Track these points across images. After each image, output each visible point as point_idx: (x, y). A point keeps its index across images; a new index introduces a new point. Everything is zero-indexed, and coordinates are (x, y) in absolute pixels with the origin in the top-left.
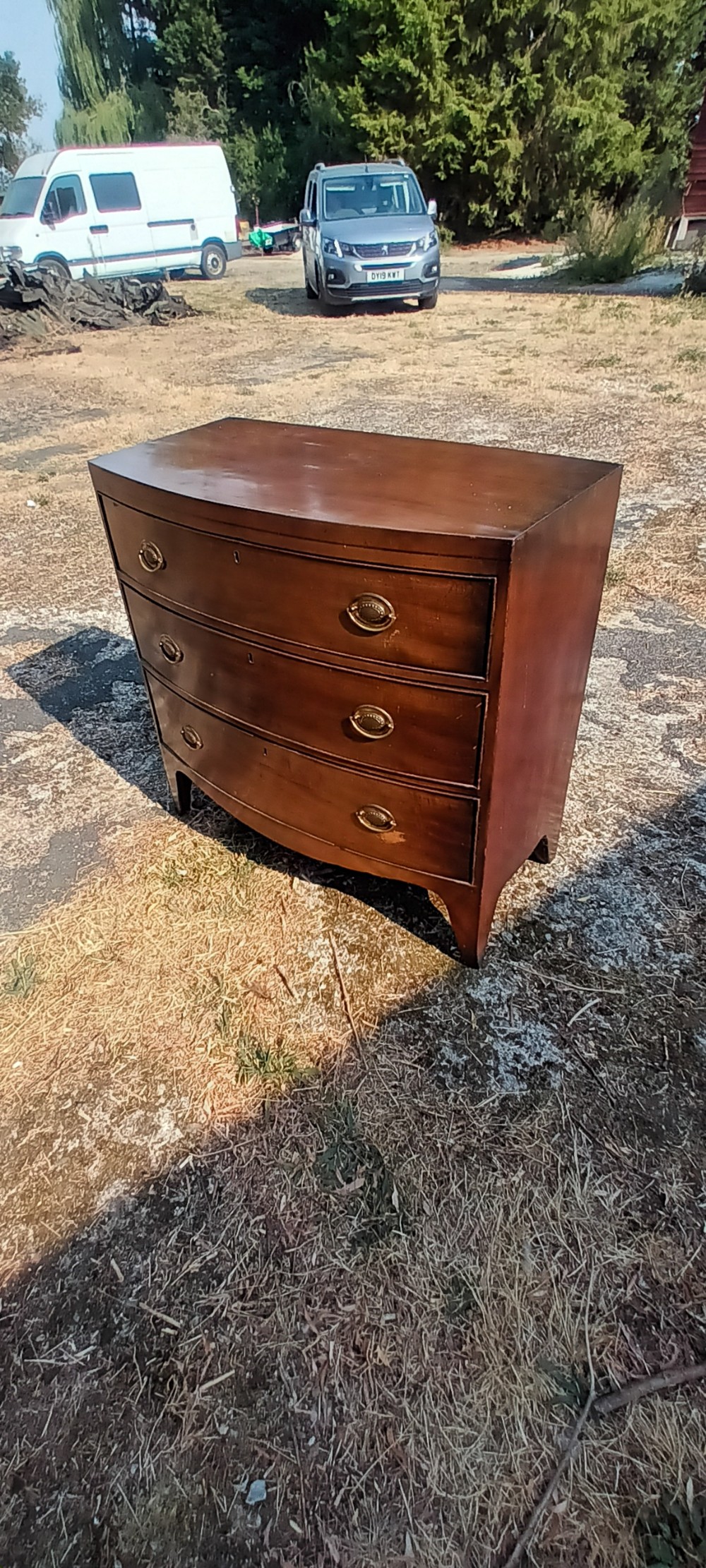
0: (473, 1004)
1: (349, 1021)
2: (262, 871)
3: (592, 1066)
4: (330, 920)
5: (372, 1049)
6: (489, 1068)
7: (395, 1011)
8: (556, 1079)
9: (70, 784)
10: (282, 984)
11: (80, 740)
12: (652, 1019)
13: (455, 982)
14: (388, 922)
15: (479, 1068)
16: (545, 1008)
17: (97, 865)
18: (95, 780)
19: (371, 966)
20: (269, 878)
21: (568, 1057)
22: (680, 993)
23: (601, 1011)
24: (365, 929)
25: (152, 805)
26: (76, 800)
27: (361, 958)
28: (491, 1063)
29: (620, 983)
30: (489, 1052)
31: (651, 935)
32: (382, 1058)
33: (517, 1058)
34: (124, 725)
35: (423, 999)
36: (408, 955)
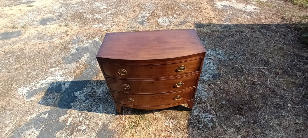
0: (196, 116)
1: (183, 131)
2: (146, 115)
3: (216, 114)
4: (165, 116)
5: (191, 133)
6: (206, 124)
7: (188, 125)
8: (214, 119)
9: (88, 121)
10: (169, 132)
11: (80, 110)
12: (216, 103)
13: (191, 114)
14: (174, 111)
15: (205, 125)
16: (204, 110)
17: (113, 134)
18: (93, 117)
19: (178, 120)
20: (148, 116)
21: (213, 115)
22: (216, 97)
23: (210, 106)
24: (171, 114)
25: (112, 115)
26: (93, 124)
27: (176, 120)
28: (206, 123)
29: (209, 100)
30: (204, 122)
31: (205, 91)
32: (193, 133)
33: (208, 120)
34: (87, 102)
35: (190, 120)
36: (181, 115)
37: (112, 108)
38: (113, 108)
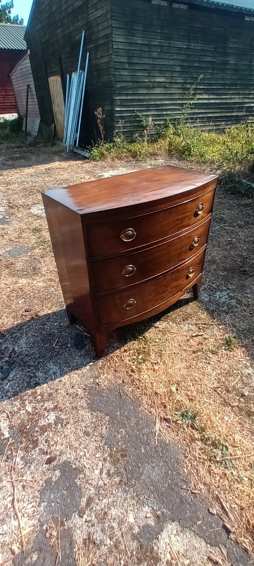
0: (209, 301)
1: (213, 324)
2: (147, 334)
3: (228, 288)
4: (174, 321)
5: (223, 321)
7: (211, 315)
8: (231, 294)
10: (198, 337)
12: (216, 278)
13: (201, 302)
14: (178, 310)
15: (228, 305)
16: (212, 291)
17: (121, 389)
18: (53, 391)
19: (194, 317)
20: (150, 334)
21: (226, 291)
23: (213, 283)
24: (179, 315)
25: (88, 367)
26: (65, 400)
27: (191, 318)
28: (227, 303)
29: (205, 279)
30: (224, 303)
33: (226, 298)
34: (11, 376)
35: (207, 309)
36: (191, 309)
37: (77, 358)
38: (80, 356)
